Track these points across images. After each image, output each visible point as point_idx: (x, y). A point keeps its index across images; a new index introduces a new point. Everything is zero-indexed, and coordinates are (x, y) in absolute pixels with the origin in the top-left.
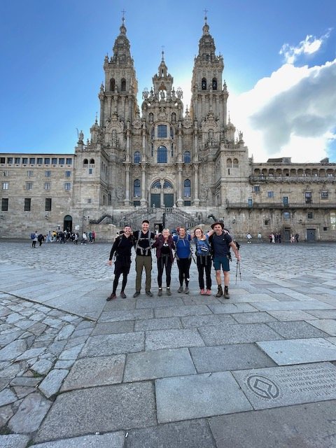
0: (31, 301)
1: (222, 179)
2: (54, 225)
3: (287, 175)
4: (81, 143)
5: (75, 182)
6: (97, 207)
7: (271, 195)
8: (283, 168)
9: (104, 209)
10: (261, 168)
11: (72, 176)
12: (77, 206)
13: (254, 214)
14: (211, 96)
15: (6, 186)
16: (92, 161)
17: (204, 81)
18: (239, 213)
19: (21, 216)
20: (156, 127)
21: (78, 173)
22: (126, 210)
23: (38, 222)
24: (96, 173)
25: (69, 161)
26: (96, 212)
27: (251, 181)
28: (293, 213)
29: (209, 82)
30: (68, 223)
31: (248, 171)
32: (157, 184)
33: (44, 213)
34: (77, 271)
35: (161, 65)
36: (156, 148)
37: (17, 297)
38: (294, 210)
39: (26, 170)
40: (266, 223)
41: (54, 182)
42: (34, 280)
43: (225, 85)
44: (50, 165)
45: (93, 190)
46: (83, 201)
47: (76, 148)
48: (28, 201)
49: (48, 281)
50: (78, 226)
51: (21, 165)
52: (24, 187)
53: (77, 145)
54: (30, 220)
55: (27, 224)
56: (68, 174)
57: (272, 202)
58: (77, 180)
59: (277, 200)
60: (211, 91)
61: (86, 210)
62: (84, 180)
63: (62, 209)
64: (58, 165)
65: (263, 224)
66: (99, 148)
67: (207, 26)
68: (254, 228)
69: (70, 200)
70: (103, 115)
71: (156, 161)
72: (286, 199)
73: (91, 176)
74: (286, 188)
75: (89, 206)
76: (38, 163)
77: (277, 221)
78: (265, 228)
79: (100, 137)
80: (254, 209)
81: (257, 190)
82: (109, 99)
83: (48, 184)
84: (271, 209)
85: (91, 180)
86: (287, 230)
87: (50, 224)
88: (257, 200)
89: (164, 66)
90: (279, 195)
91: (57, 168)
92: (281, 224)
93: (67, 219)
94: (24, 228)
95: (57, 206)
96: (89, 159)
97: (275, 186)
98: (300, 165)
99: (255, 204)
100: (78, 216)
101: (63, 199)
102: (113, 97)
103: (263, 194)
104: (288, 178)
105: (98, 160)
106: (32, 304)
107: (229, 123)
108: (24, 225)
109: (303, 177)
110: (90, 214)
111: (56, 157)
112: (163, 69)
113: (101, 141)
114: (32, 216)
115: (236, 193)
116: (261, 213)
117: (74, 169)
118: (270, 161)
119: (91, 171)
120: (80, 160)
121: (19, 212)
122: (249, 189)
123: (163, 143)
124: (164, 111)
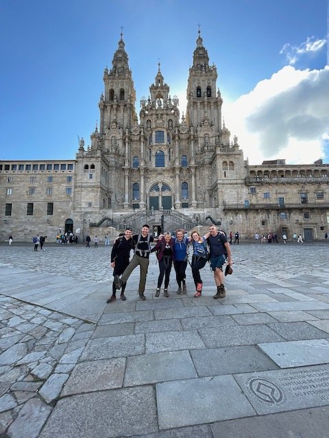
0: (32, 304)
1: (219, 182)
2: (56, 228)
3: (282, 176)
4: (82, 149)
5: (75, 187)
6: (98, 210)
7: (267, 196)
8: (278, 169)
9: (104, 212)
10: (256, 170)
11: (73, 181)
12: (78, 210)
13: (251, 215)
14: (206, 103)
15: (10, 192)
16: (93, 167)
17: (199, 89)
18: (236, 214)
19: (24, 220)
20: (154, 133)
21: (79, 178)
22: (126, 213)
23: (40, 225)
24: (96, 177)
25: (70, 166)
26: (97, 215)
27: (247, 183)
28: (290, 213)
29: (204, 90)
30: (69, 226)
31: (244, 174)
32: (155, 187)
33: (46, 217)
34: (77, 274)
35: (158, 76)
36: (153, 153)
37: (19, 300)
38: (290, 210)
39: (29, 176)
40: (263, 223)
41: (55, 187)
42: (35, 283)
43: (219, 92)
44: (52, 171)
45: (93, 194)
46: (84, 205)
47: (77, 154)
48: (31, 206)
49: (49, 284)
50: (79, 229)
51: (24, 171)
52: (27, 192)
53: (78, 152)
54: (33, 223)
55: (29, 228)
56: (70, 179)
57: (269, 203)
58: (78, 185)
59: (273, 200)
60: (206, 98)
61: (87, 213)
62: (85, 185)
63: (63, 213)
64: (60, 171)
65: (260, 225)
66: (99, 154)
67: (200, 40)
68: (252, 229)
69: (71, 203)
70: (102, 123)
71: (154, 165)
72: (282, 199)
73: (91, 181)
74: (282, 189)
75: (89, 210)
76: (40, 169)
77: (274, 222)
78: (262, 229)
79: (100, 143)
80: (251, 210)
81: (253, 191)
82: (109, 108)
83: (50, 189)
84: (268, 210)
85: (92, 185)
86: (284, 230)
87: (51, 227)
88: (254, 201)
89: (161, 76)
90: (275, 196)
91: (59, 174)
92: (278, 224)
93: (68, 223)
94: (26, 232)
95: (59, 210)
96: (89, 164)
97: (270, 187)
98: (295, 166)
99: (252, 205)
100: (79, 220)
101: (64, 203)
102: (112, 106)
103: (259, 195)
104: (283, 180)
105: (98, 165)
106: (33, 307)
107: (224, 127)
108: (27, 229)
109: (297, 178)
110: (91, 217)
111: (58, 163)
112: (160, 79)
113: (101, 148)
114: (34, 220)
115: (232, 194)
116: (258, 213)
117: (75, 175)
118: (265, 163)
119: (91, 175)
120: (81, 166)
121: (22, 217)
122: (245, 190)
123: (160, 148)
124: (161, 118)
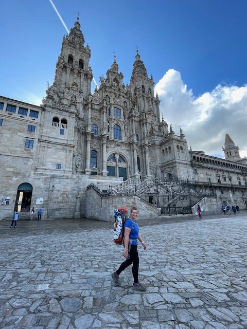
5: (39, 140)
6: (70, 175)
9: (78, 177)
10: (196, 156)
11: (37, 132)
14: (150, 99)
16: (65, 121)
20: (112, 108)
21: (45, 130)
22: (117, 182)
24: (69, 135)
25: (34, 113)
26: (69, 181)
27: (192, 165)
31: (189, 157)
32: (113, 157)
35: (114, 64)
36: (112, 125)
41: (7, 134)
44: (3, 112)
45: (64, 153)
46: (49, 166)
47: (44, 101)
50: (42, 199)
56: (31, 129)
58: (43, 138)
59: (206, 180)
61: (54, 177)
62: (53, 140)
63: (17, 174)
64: (16, 115)
66: (73, 109)
72: (210, 180)
73: (62, 137)
74: (209, 172)
75: (58, 173)
82: (69, 70)
85: (63, 142)
88: (197, 179)
90: (206, 177)
91: (15, 118)
93: (23, 189)
95: (8, 169)
96: (61, 118)
97: (203, 170)
99: (196, 182)
100: (42, 185)
102: (72, 70)
103: (199, 175)
104: (209, 166)
105: (72, 121)
110: (59, 183)
111: (14, 104)
117: (41, 125)
119: (62, 132)
120: (50, 116)
122: (191, 170)
123: (118, 123)
124: (119, 98)
